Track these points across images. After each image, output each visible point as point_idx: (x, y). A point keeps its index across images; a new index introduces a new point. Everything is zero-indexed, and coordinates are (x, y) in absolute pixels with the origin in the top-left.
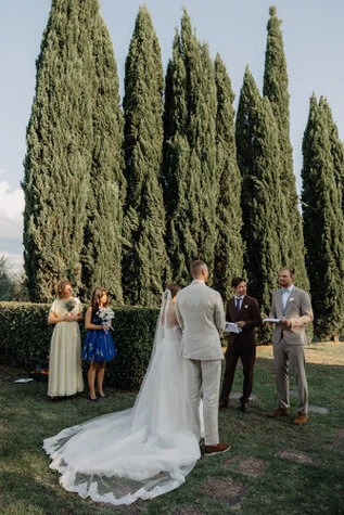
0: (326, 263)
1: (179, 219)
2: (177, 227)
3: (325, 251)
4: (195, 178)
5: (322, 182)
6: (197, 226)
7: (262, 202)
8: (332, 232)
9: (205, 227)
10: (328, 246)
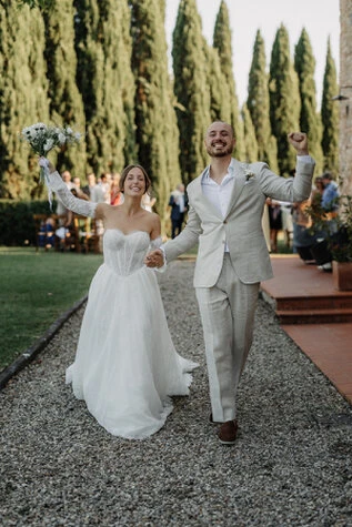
0: (195, 163)
1: (97, 125)
2: (94, 133)
3: (194, 153)
4: (108, 87)
5: (194, 85)
6: (111, 131)
7: (151, 105)
8: (202, 135)
9: (117, 133)
10: (197, 149)
